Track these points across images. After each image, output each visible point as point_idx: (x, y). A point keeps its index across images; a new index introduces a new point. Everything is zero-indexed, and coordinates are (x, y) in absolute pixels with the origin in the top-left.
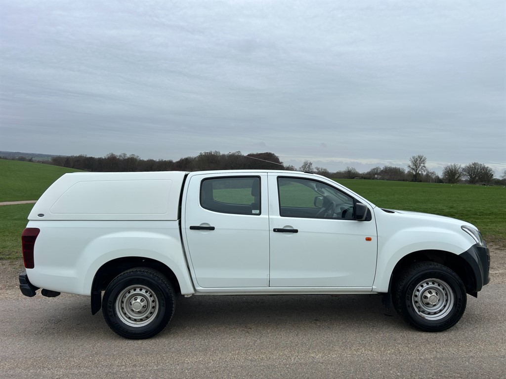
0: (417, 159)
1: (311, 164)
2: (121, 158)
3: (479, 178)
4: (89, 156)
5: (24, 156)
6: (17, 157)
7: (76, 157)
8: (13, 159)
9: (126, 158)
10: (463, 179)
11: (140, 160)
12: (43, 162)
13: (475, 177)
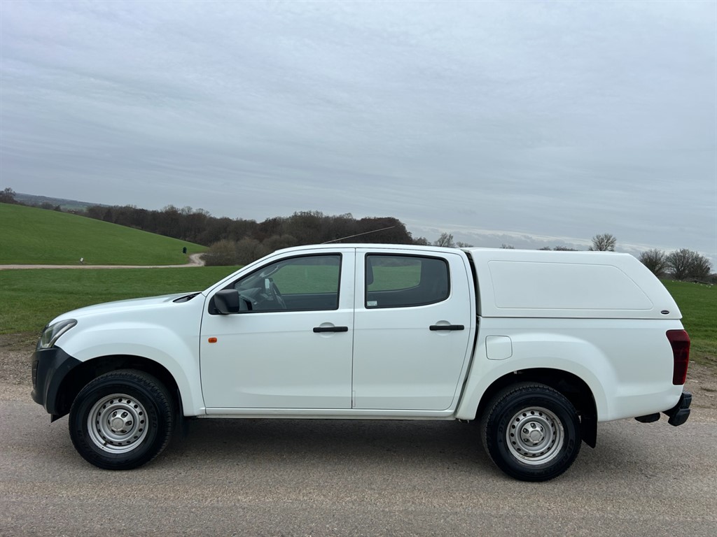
0: (602, 239)
1: (451, 237)
2: (184, 213)
3: (690, 272)
4: (139, 207)
5: (50, 203)
6: (41, 204)
7: (121, 208)
8: (33, 206)
9: (192, 213)
10: (668, 272)
11: (211, 218)
12: (76, 213)
13: (684, 270)
